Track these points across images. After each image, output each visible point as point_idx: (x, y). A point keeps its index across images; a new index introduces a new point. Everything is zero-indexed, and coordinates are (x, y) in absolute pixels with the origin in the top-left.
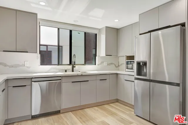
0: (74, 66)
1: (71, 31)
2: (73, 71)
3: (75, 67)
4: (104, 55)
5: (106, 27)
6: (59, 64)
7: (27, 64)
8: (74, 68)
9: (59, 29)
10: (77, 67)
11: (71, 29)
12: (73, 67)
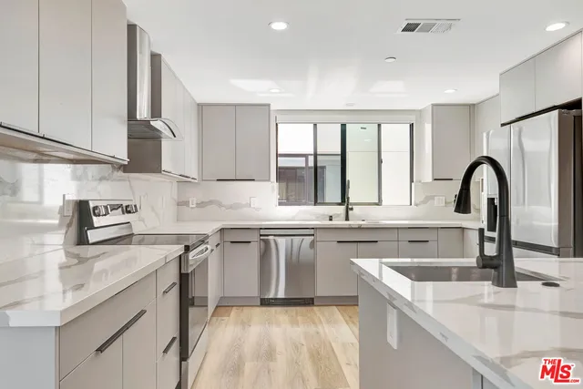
0: (350, 207)
1: (343, 126)
2: (347, 219)
3: (352, 209)
4: (429, 179)
5: (433, 105)
6: (316, 203)
7: (255, 203)
8: (350, 212)
9: (315, 125)
10: (357, 210)
11: (344, 122)
12: (347, 210)
